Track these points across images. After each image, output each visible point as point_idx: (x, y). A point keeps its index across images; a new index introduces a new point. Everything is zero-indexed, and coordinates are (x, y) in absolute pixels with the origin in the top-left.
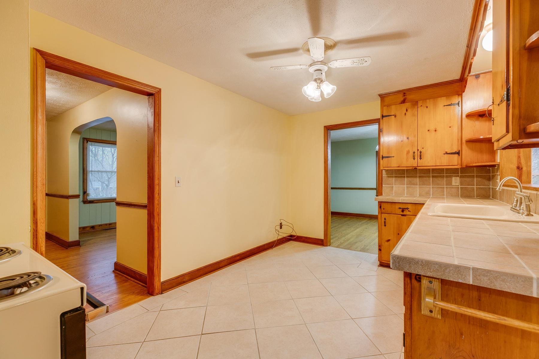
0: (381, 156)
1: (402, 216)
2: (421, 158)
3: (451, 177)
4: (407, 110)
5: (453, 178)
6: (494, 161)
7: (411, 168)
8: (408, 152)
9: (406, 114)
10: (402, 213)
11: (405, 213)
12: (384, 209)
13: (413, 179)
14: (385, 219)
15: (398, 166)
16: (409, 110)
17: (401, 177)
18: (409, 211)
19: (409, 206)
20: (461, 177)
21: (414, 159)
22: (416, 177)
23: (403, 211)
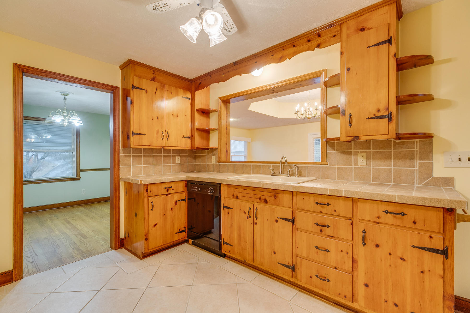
0: (131, 132)
1: (166, 195)
2: (167, 139)
3: (175, 156)
4: (157, 90)
5: (177, 158)
6: (208, 146)
7: (159, 148)
8: (158, 132)
9: (156, 92)
10: (167, 193)
11: (169, 192)
12: (151, 192)
13: (149, 158)
14: (152, 202)
15: (149, 145)
16: (158, 90)
17: (139, 156)
18: (172, 189)
19: (173, 185)
20: (181, 157)
21: (163, 139)
22: (151, 156)
23: (168, 191)
